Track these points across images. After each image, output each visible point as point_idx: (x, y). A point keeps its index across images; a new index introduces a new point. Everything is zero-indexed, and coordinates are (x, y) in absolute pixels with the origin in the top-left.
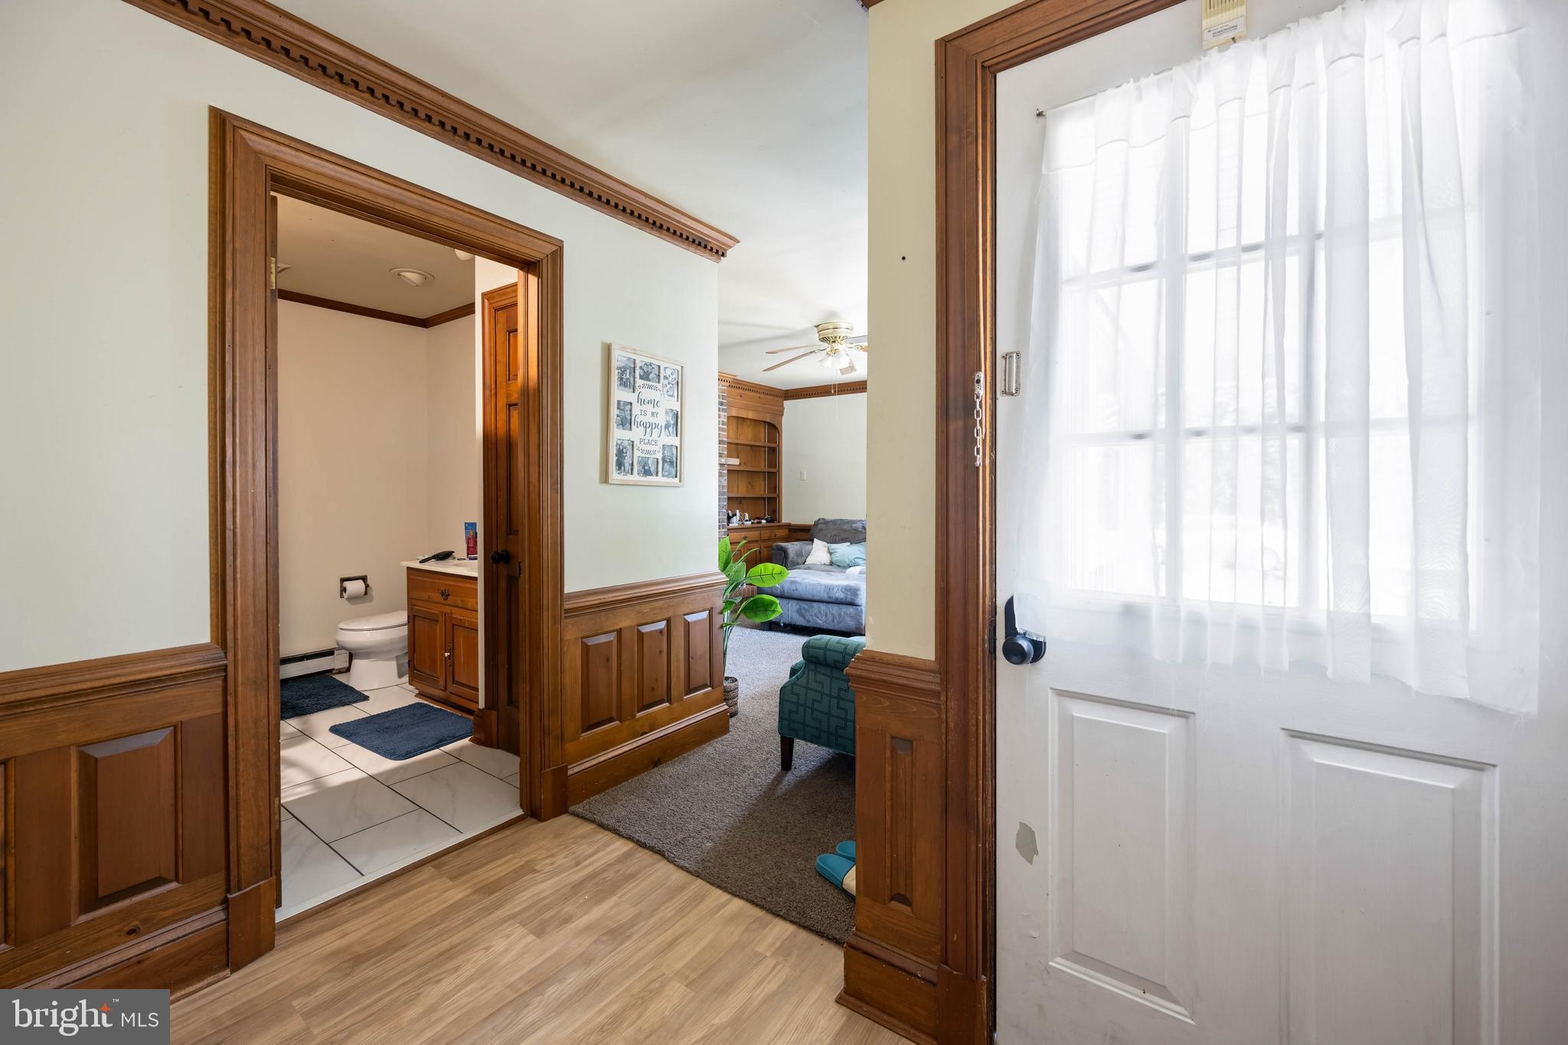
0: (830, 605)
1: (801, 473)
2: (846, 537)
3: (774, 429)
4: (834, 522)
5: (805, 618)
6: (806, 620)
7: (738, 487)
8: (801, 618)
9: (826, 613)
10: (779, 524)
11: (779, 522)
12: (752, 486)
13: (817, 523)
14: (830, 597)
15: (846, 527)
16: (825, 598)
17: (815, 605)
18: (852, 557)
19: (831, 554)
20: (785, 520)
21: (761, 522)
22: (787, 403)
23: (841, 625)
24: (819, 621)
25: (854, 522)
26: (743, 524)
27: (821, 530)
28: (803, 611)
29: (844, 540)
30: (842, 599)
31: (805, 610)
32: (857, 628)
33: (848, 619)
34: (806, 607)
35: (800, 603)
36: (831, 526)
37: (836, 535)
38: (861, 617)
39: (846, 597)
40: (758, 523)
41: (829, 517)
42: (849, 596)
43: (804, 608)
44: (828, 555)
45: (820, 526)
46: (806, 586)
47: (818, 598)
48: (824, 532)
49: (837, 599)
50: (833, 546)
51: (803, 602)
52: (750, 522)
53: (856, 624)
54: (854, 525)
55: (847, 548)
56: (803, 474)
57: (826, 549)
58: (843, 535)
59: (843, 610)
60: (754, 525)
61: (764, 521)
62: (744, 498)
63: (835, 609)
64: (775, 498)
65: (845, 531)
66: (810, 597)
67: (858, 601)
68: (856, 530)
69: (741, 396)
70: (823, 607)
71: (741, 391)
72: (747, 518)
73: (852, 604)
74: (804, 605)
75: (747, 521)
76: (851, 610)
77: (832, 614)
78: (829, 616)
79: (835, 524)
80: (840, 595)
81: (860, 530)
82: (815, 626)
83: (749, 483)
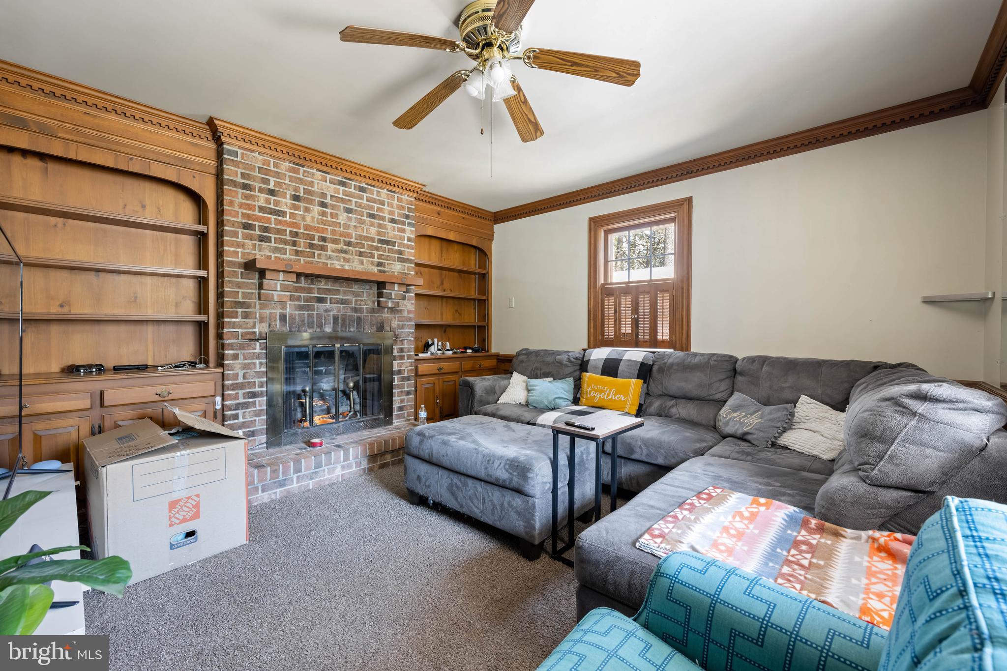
0: (489, 488)
1: (510, 300)
2: (547, 370)
3: (483, 254)
4: (537, 353)
5: (456, 499)
6: (459, 503)
7: (442, 314)
8: (453, 499)
9: (484, 498)
10: (487, 354)
11: (488, 352)
12: (460, 314)
13: (519, 354)
14: (488, 475)
15: (549, 359)
16: (482, 474)
17: (470, 482)
18: (551, 397)
19: (529, 391)
20: (494, 350)
21: (466, 352)
22: (497, 228)
23: (504, 522)
24: (476, 510)
25: (559, 353)
26: (443, 353)
27: (522, 362)
28: (455, 488)
29: (546, 375)
30: (504, 481)
31: (457, 487)
32: (526, 533)
33: (514, 515)
34: (459, 483)
35: (452, 476)
36: (533, 358)
37: (537, 369)
38: (533, 515)
39: (511, 480)
40: (462, 352)
41: (534, 346)
42: (515, 479)
43: (456, 484)
44: (526, 392)
45: (521, 357)
46: (459, 453)
47: (473, 473)
48: (524, 364)
49: (497, 479)
50: (534, 382)
51: (456, 475)
52: (451, 352)
53: (525, 527)
54: (558, 357)
55: (549, 384)
56: (512, 300)
57: (525, 384)
58: (545, 369)
59: (507, 499)
60: (456, 356)
61: (469, 351)
62: (449, 326)
63: (496, 495)
64: (485, 327)
65: (548, 364)
66: (463, 470)
67: (528, 489)
68: (560, 363)
69: (439, 214)
70: (480, 487)
71: (439, 209)
72: (448, 348)
73: (519, 491)
74: (457, 480)
75: (448, 350)
76: (518, 501)
77: (492, 501)
78: (488, 504)
79: (537, 356)
80: (502, 474)
81: (565, 362)
82: (468, 513)
83: (456, 311)
